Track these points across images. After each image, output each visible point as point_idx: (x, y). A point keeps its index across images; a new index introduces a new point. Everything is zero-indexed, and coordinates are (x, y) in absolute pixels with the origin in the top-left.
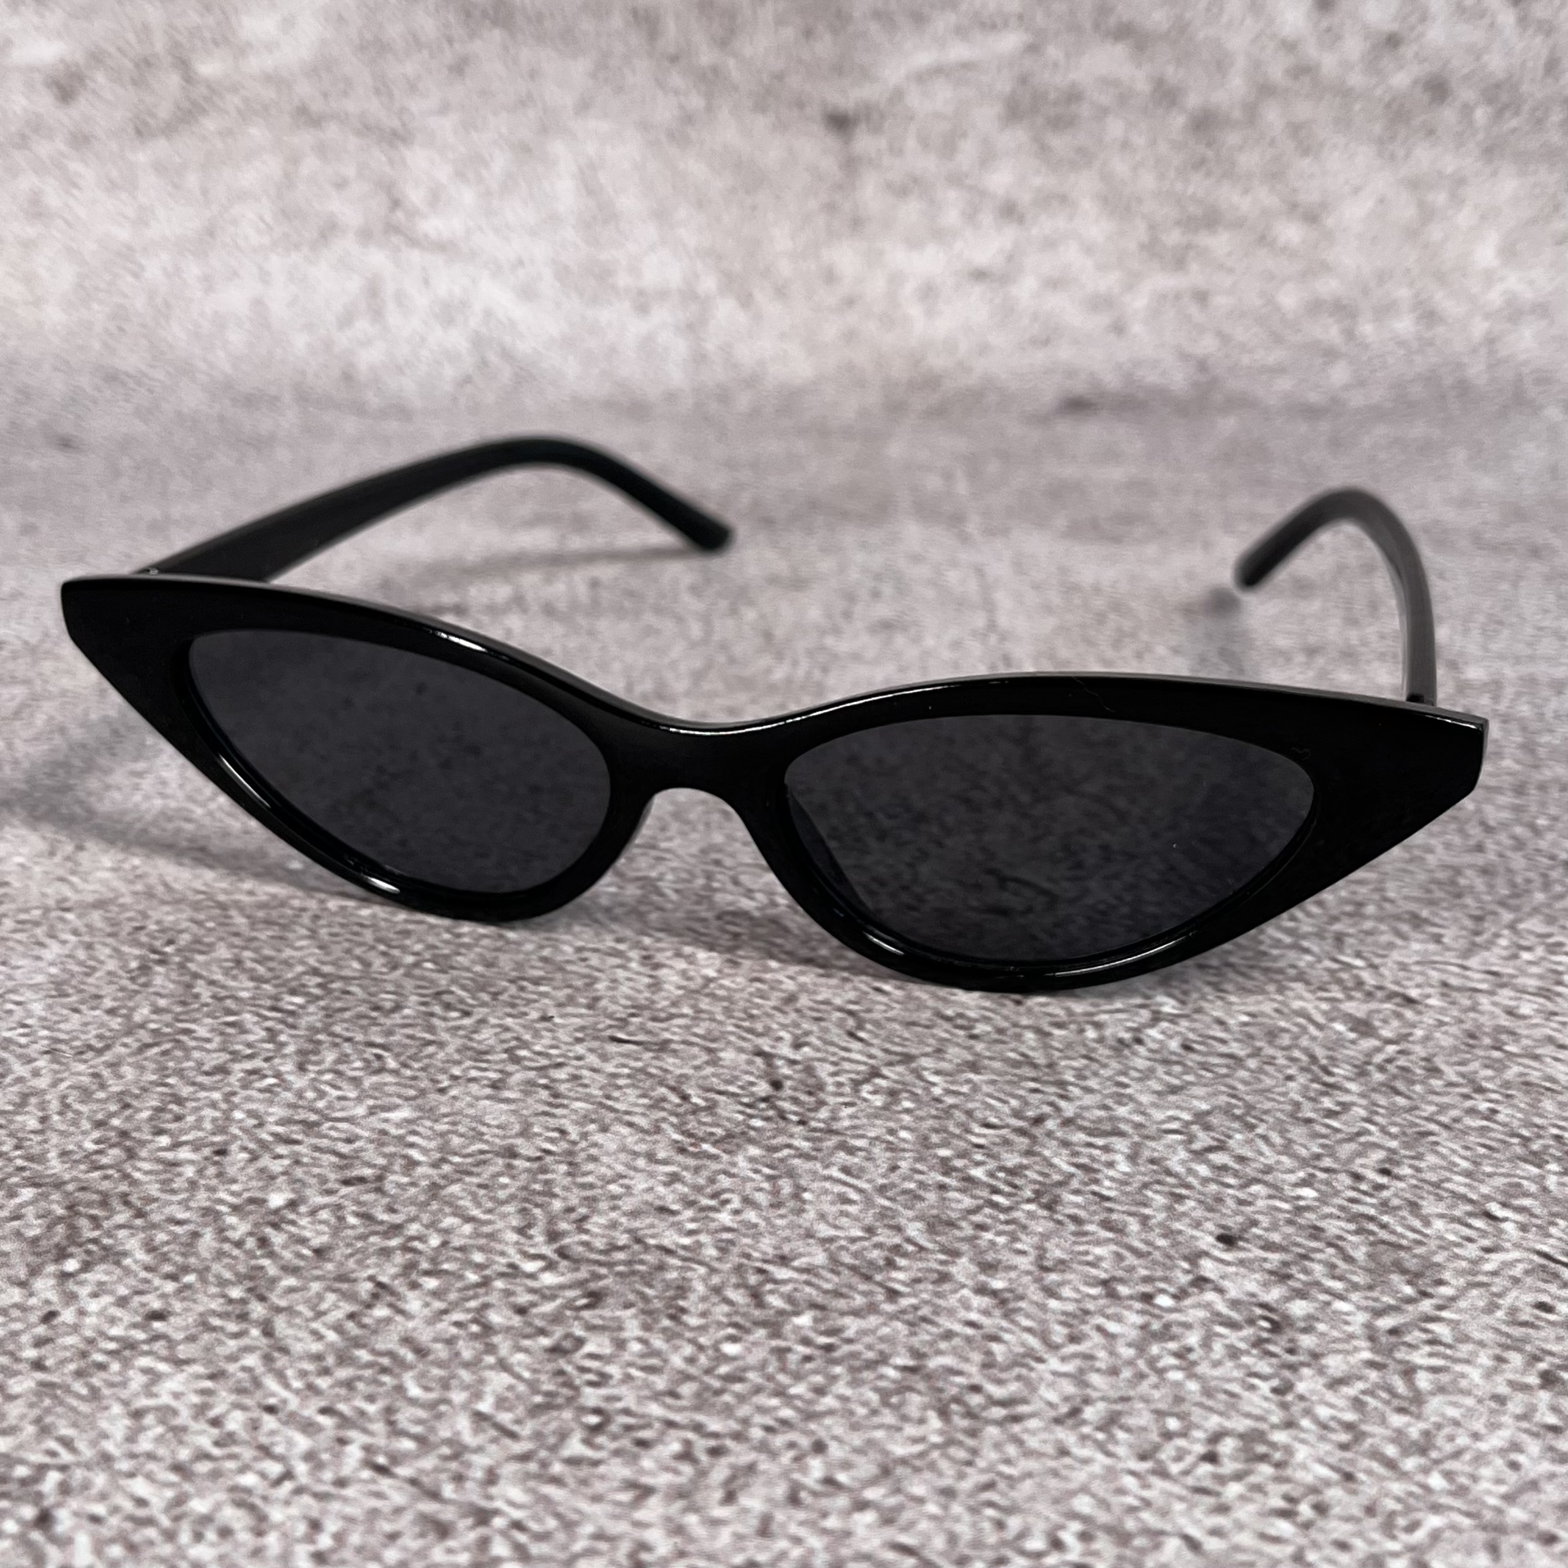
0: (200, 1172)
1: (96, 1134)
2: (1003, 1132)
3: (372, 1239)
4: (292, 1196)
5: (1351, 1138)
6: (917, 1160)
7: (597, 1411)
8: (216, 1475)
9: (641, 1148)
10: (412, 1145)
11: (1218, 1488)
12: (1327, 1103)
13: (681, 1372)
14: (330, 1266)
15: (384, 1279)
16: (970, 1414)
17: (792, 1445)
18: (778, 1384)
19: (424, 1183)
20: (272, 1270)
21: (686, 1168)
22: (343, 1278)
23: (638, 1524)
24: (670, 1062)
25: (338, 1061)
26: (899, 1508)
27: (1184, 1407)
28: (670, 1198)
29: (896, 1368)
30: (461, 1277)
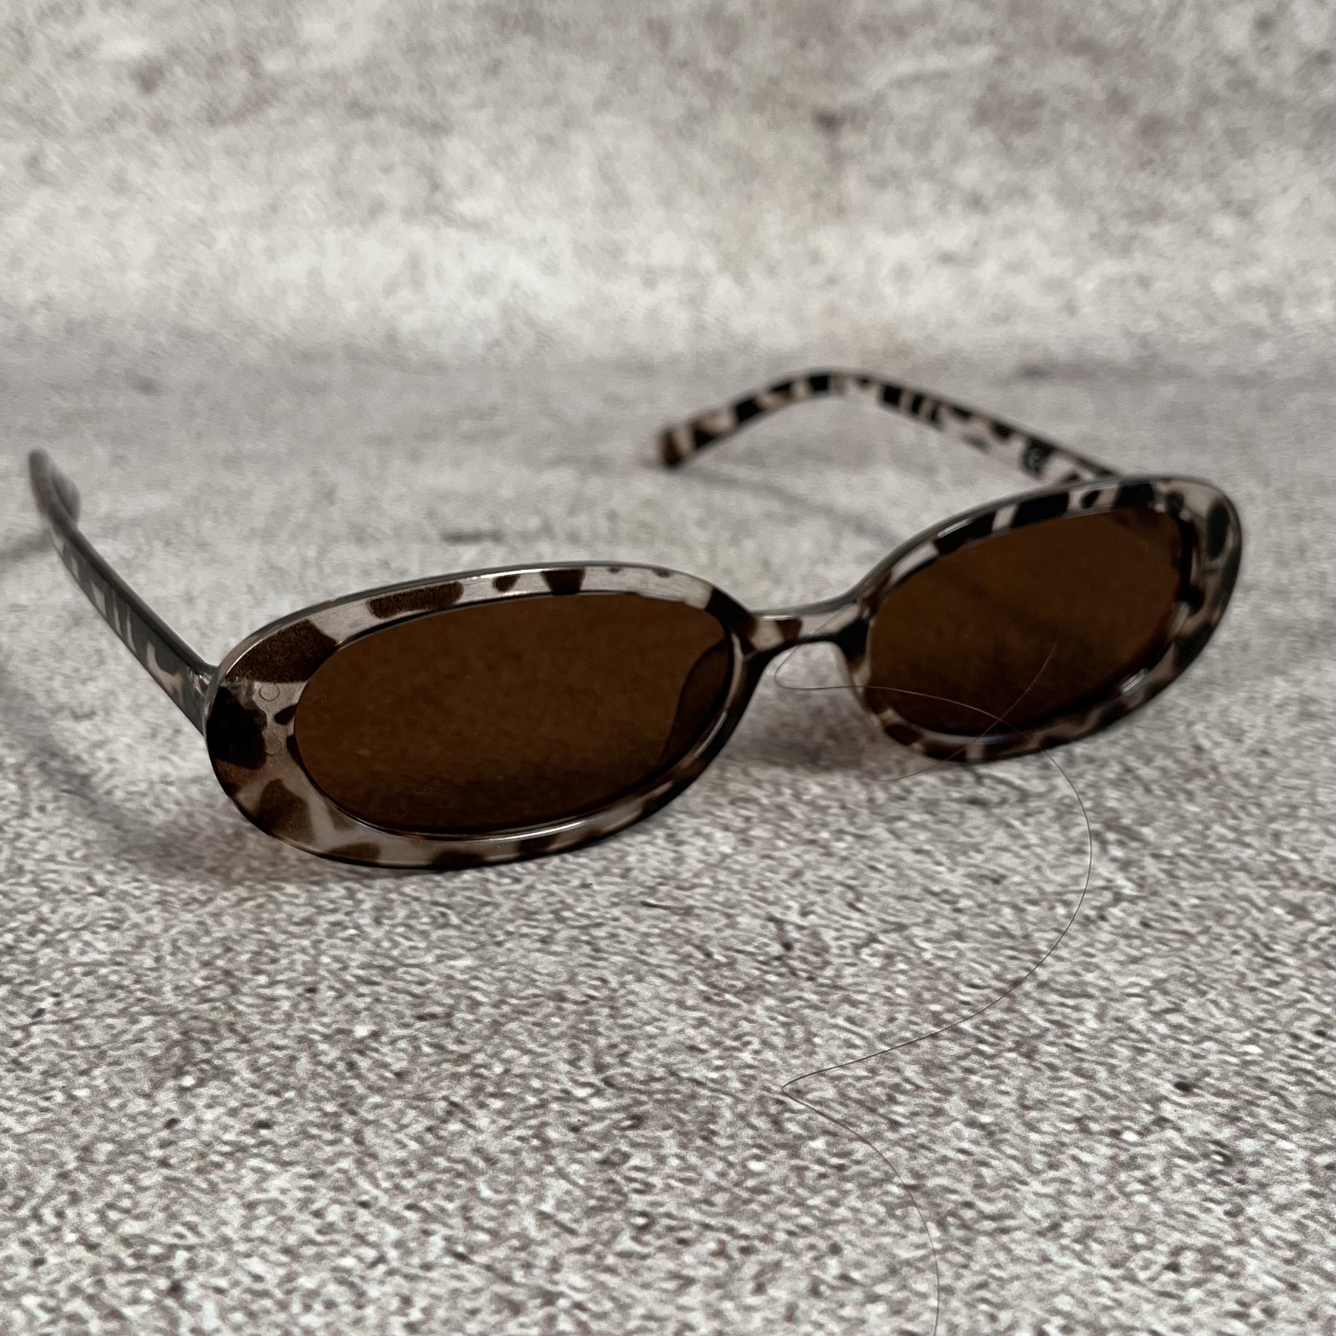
0: (295, 1006)
1: (204, 973)
2: (986, 991)
3: (445, 1066)
4: (374, 1028)
5: (1292, 1004)
6: (913, 1013)
7: (643, 1214)
8: (320, 1257)
9: (672, 996)
10: (475, 989)
11: (1180, 1293)
12: (1269, 974)
13: (714, 1184)
14: (409, 1087)
15: (456, 1099)
16: (964, 1226)
17: (812, 1247)
18: (797, 1195)
19: (487, 1020)
20: (360, 1090)
21: (712, 1014)
22: (421, 1097)
23: (681, 1308)
24: (694, 925)
25: (409, 917)
26: (906, 1302)
27: (1149, 1225)
28: (699, 1039)
29: (899, 1185)
30: (522, 1100)
